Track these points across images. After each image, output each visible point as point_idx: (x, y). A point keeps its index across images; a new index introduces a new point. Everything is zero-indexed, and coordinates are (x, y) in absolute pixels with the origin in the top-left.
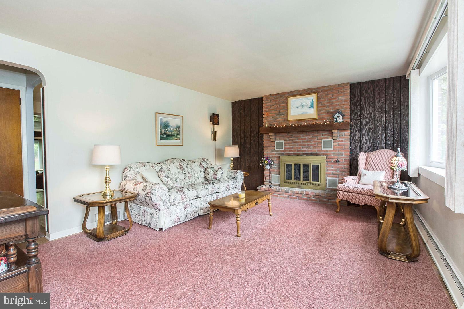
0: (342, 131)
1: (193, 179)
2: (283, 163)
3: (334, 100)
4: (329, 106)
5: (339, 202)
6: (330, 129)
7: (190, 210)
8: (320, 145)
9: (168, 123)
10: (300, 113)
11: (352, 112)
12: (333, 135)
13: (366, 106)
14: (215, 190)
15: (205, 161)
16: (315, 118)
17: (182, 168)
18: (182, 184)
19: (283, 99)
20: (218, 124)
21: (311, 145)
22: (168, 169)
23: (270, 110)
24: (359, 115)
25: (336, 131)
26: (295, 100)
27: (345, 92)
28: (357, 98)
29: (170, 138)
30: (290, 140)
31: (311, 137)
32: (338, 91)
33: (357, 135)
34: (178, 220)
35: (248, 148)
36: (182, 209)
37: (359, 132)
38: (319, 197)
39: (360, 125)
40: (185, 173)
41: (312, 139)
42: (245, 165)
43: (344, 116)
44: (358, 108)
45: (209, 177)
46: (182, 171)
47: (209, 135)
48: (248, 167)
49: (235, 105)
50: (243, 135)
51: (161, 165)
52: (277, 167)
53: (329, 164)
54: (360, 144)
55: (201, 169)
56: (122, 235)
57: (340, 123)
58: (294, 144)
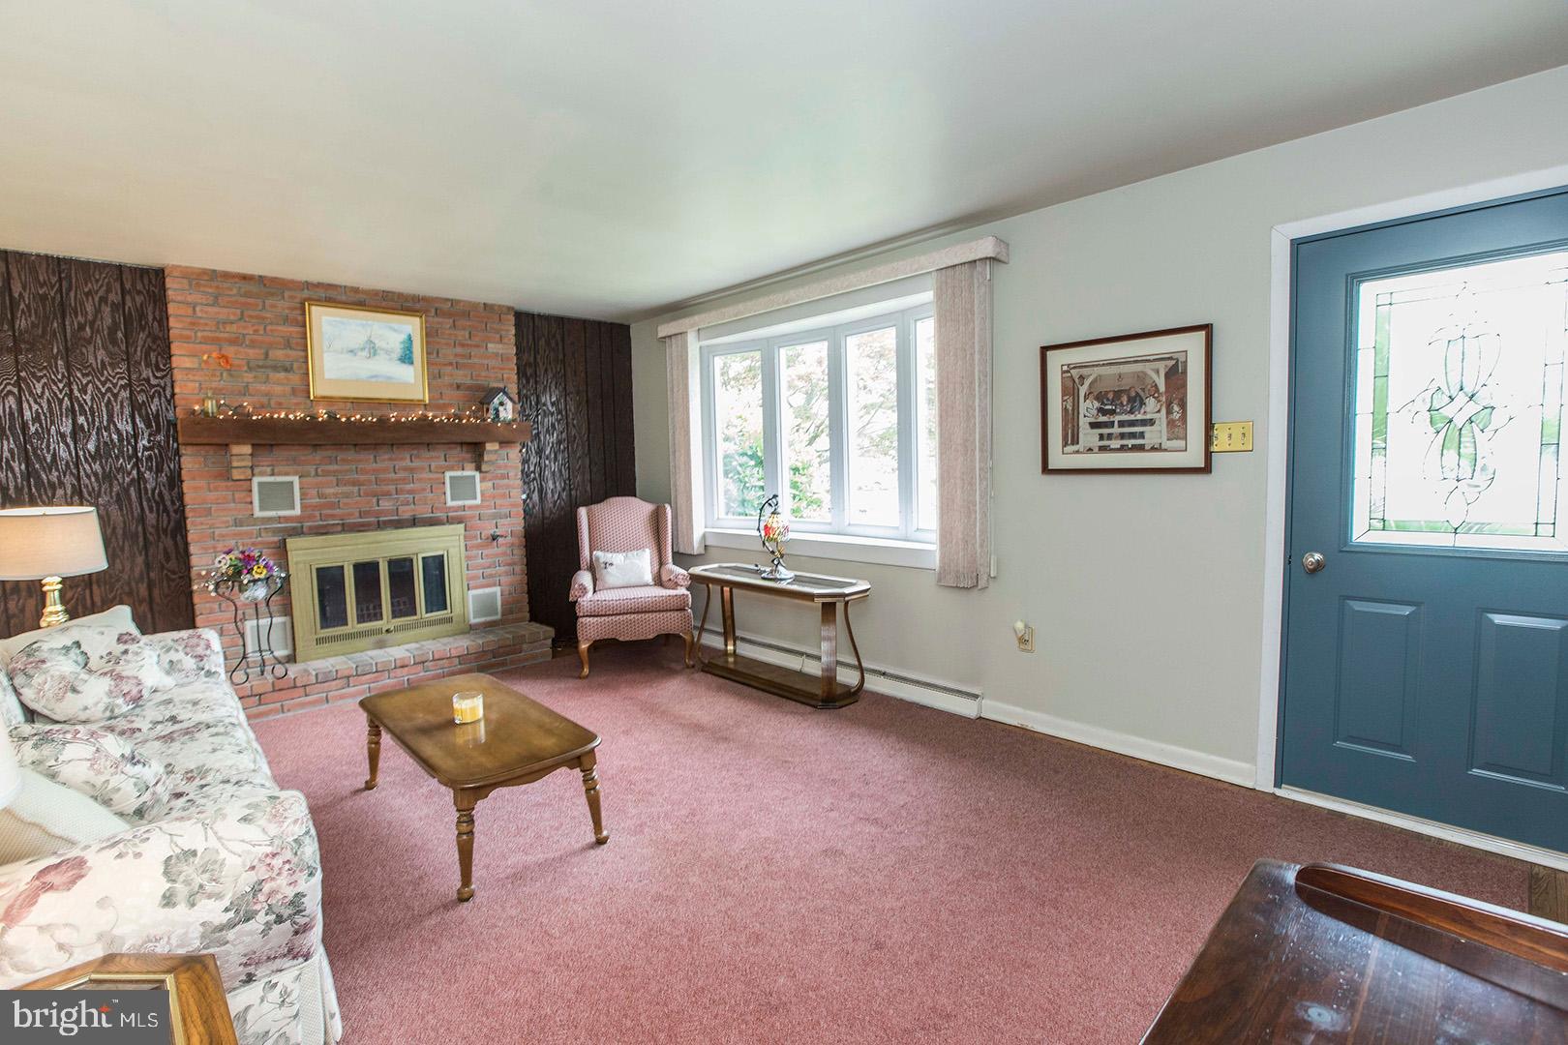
3: (478, 350)
8: (441, 489)
10: (364, 374)
12: (483, 460)
13: (547, 381)
16: (421, 398)
24: (533, 403)
25: (495, 446)
26: (340, 322)
27: (503, 333)
30: (327, 473)
31: (407, 463)
32: (483, 325)
37: (536, 452)
39: (536, 432)
44: (531, 384)
53: (471, 547)
54: (541, 484)
57: (507, 424)
58: (346, 489)
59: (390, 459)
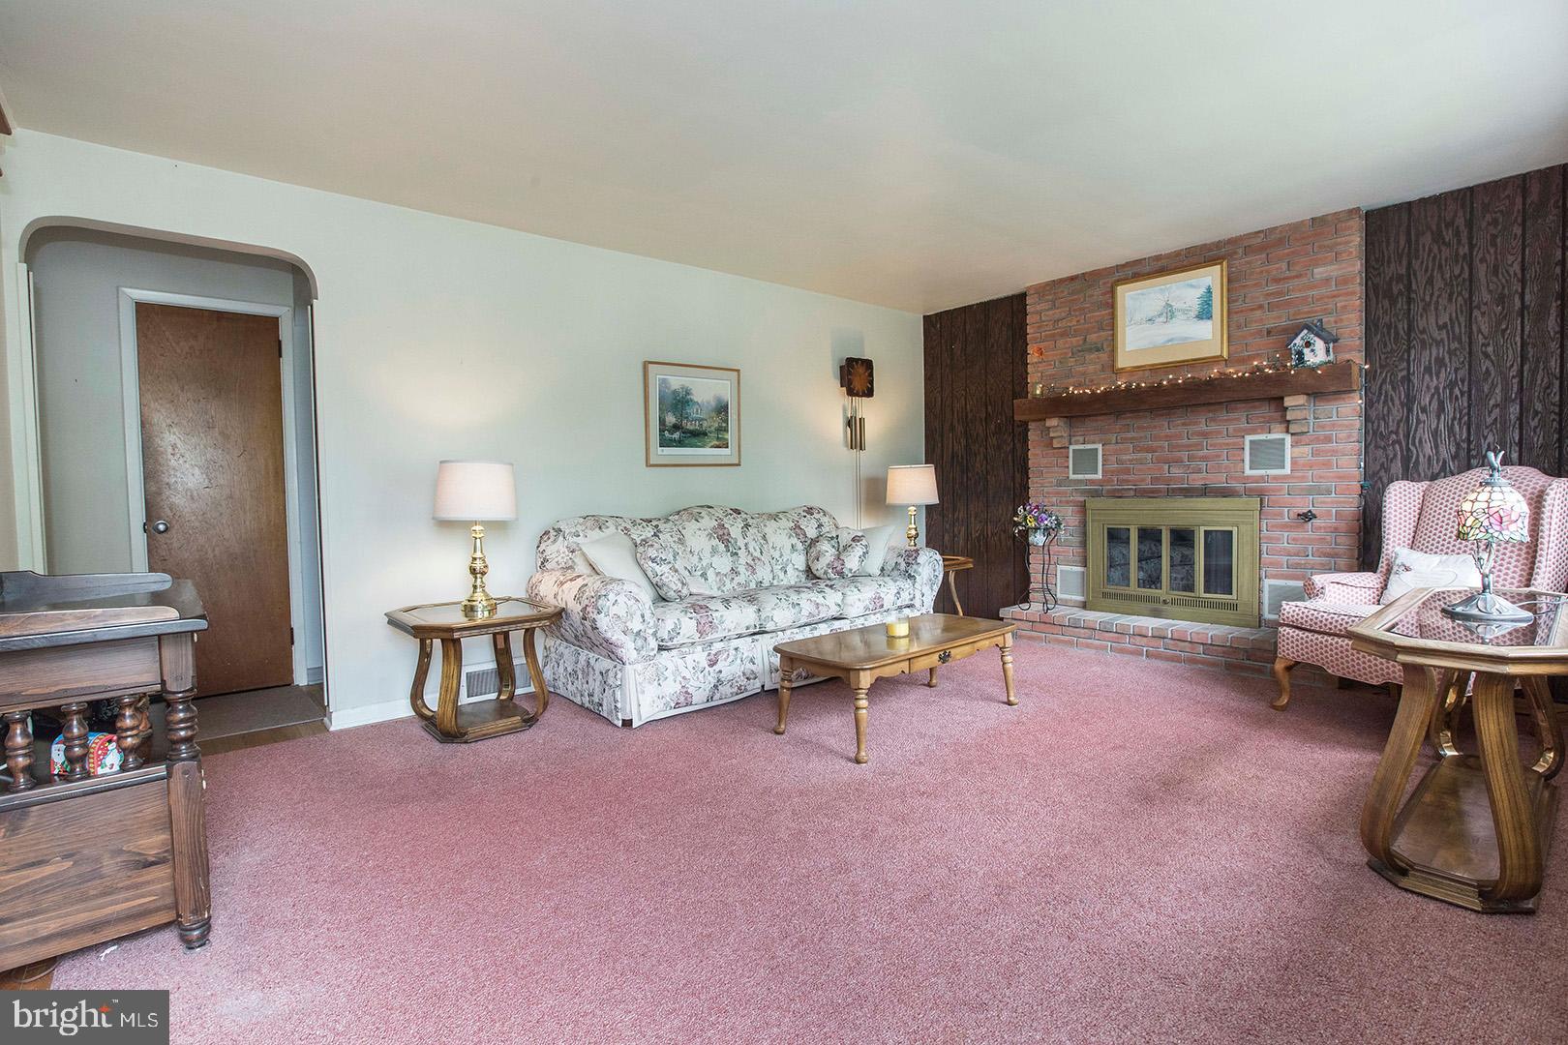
0: (1329, 401)
1: (764, 574)
2: (1096, 524)
3: (1296, 282)
4: (1271, 307)
5: (1289, 669)
6: (1275, 392)
7: (730, 669)
8: (1239, 455)
9: (687, 393)
10: (1160, 340)
11: (1371, 325)
12: (1288, 418)
13: (1432, 295)
14: (825, 609)
15: (816, 515)
16: (1218, 354)
17: (724, 538)
18: (725, 589)
19: (1097, 293)
20: (869, 393)
21: (1204, 458)
22: (679, 539)
23: (1053, 335)
24: (1402, 332)
25: (1301, 400)
26: (1143, 294)
27: (1341, 248)
28: (1393, 265)
29: (694, 440)
30: (1124, 441)
31: (1202, 427)
32: (1310, 247)
33: (1394, 411)
34: (686, 699)
35: (978, 473)
36: (701, 666)
37: (1402, 404)
38: (1224, 653)
39: (1404, 373)
40: (736, 554)
41: (1205, 435)
42: (968, 535)
43: (1335, 341)
44: (1399, 306)
45: (820, 567)
46: (726, 546)
47: (837, 430)
48: (978, 538)
49: (935, 327)
50: (959, 428)
51: (657, 526)
52: (1076, 539)
53: (1272, 526)
54: (1408, 449)
55: (794, 540)
56: (512, 731)
57: (1313, 369)
58: (1139, 455)
59: (1184, 424)
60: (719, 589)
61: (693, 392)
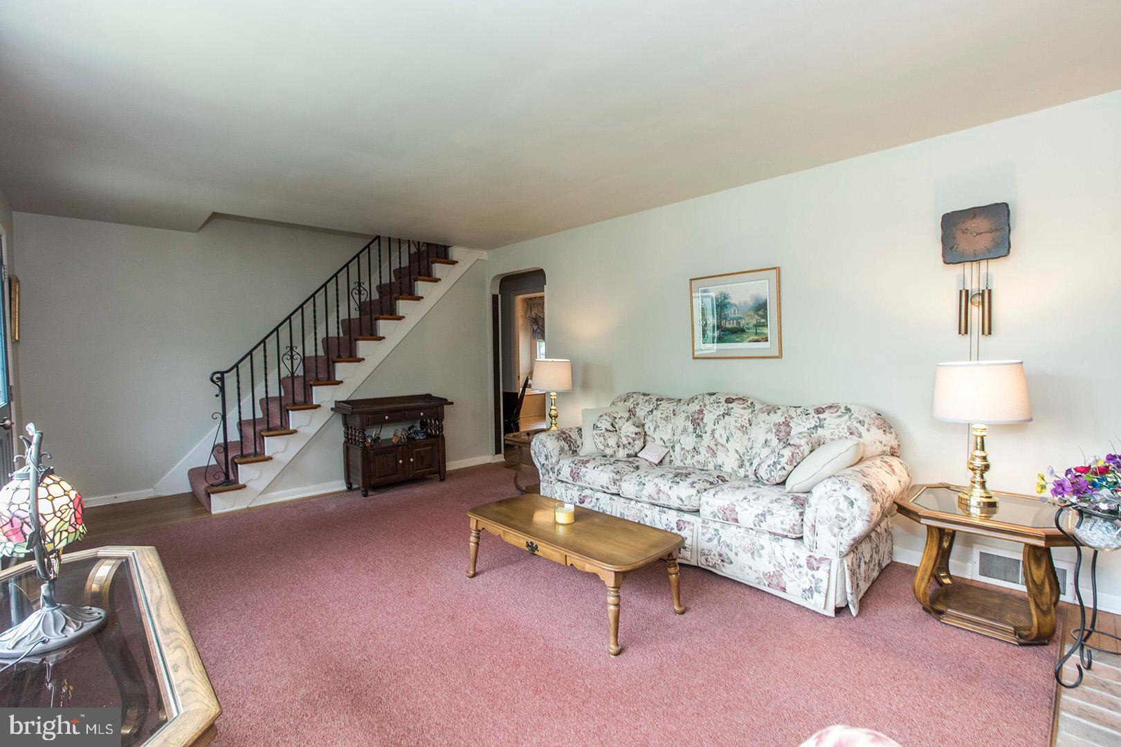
9: (725, 298)
18: (686, 462)
29: (734, 337)
46: (695, 429)
60: (682, 461)
61: (730, 295)
